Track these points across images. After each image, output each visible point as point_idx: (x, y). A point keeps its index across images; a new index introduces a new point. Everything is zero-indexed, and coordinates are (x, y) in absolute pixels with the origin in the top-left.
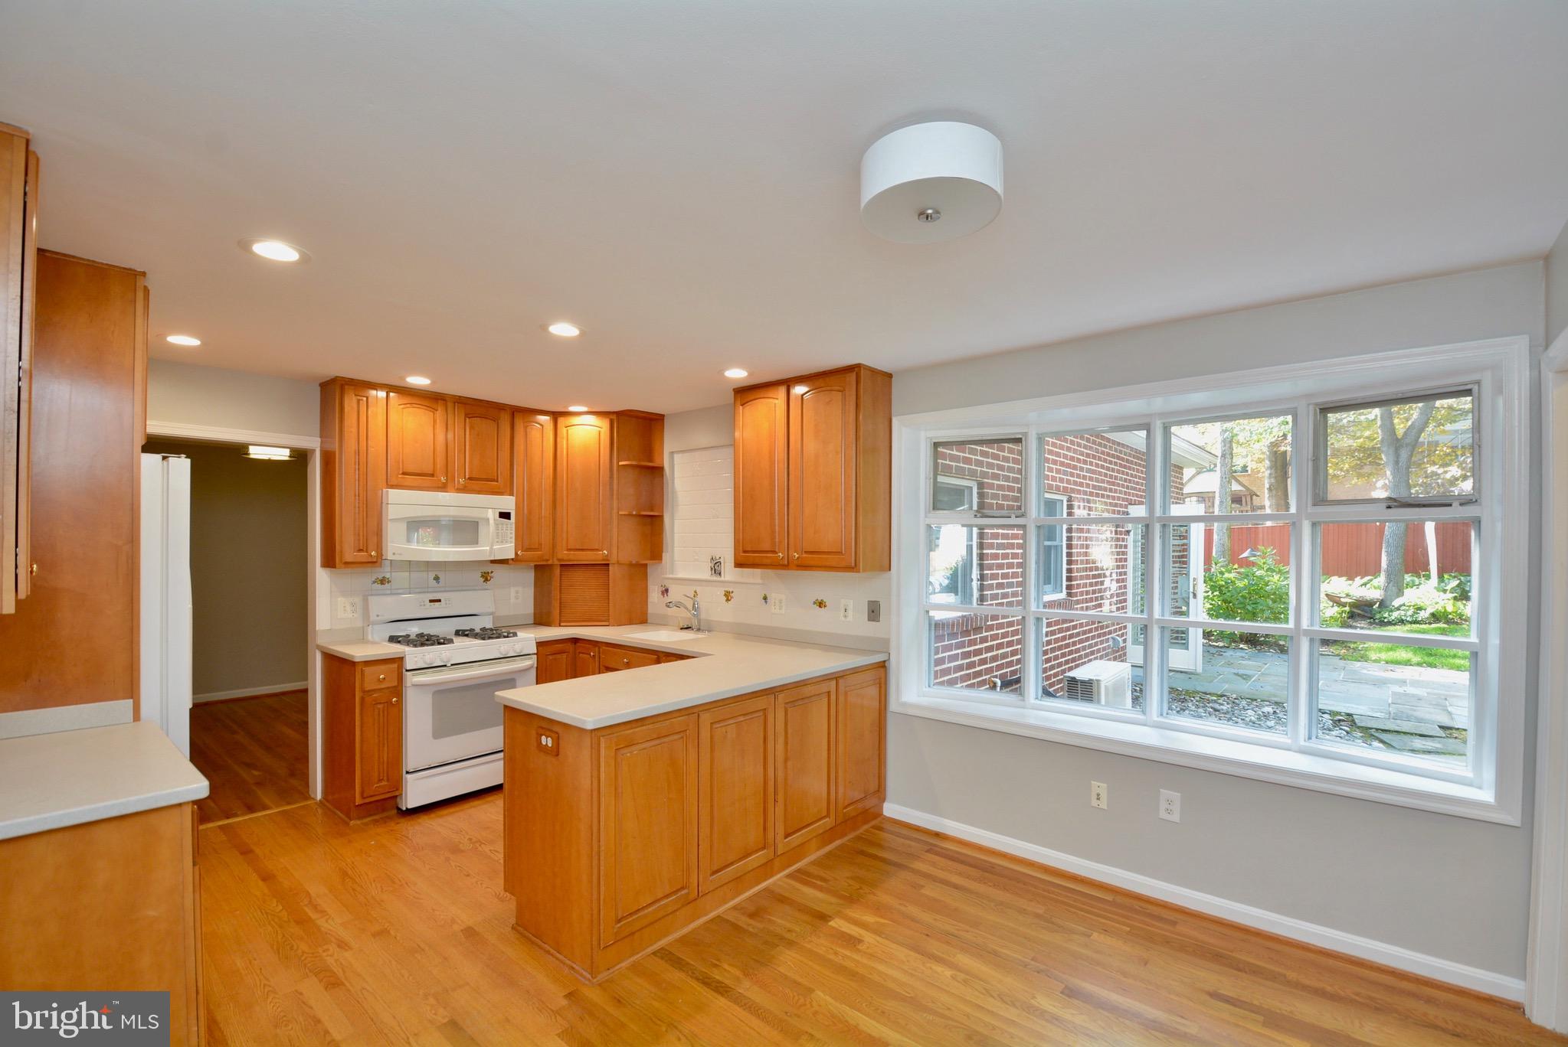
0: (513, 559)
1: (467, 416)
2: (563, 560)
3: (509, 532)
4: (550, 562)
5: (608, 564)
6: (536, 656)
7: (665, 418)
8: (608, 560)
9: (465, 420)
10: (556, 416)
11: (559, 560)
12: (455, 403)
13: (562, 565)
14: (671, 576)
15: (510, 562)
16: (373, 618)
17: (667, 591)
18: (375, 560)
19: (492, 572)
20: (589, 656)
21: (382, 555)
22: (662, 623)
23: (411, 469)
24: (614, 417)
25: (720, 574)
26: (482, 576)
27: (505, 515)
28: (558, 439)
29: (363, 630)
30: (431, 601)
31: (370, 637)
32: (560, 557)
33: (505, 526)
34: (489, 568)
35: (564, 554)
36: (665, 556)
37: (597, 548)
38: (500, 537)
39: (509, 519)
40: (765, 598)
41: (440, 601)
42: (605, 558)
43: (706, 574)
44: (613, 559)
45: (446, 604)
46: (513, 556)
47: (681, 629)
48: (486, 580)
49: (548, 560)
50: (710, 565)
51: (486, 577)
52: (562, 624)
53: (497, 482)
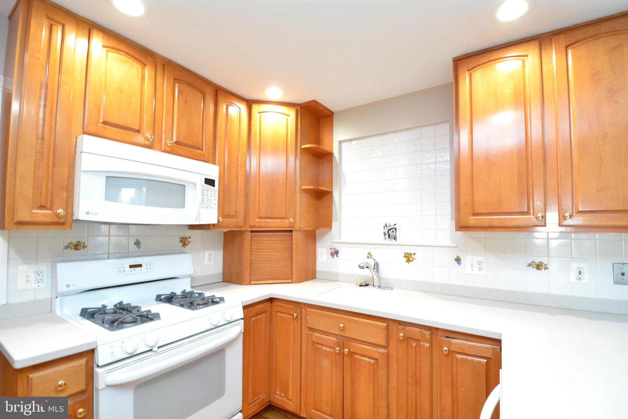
0: (214, 225)
1: (175, 80)
2: (255, 227)
3: (213, 198)
4: (243, 229)
5: (291, 231)
6: (243, 321)
7: (334, 115)
8: (293, 227)
9: (174, 84)
10: (250, 103)
11: (251, 227)
12: (164, 65)
13: (252, 232)
14: (338, 240)
15: (211, 227)
16: (62, 288)
17: (337, 253)
18: (62, 220)
19: (190, 237)
20: (290, 316)
21: (72, 214)
22: (332, 278)
23: (114, 119)
24: (299, 108)
25: (395, 238)
26: (181, 241)
27: (210, 182)
28: (253, 122)
29: (51, 302)
30: (131, 266)
31: (58, 312)
32: (252, 223)
33: (209, 192)
34: (189, 233)
35: (257, 222)
36: (334, 224)
37: (284, 216)
38: (205, 202)
39: (213, 185)
40: (458, 260)
41: (140, 266)
42: (291, 225)
43: (380, 237)
44: (297, 227)
45: (147, 269)
46: (215, 222)
47: (361, 286)
48: (184, 245)
49: (241, 227)
50: (384, 231)
51: (184, 242)
52: (252, 283)
53: (202, 150)
